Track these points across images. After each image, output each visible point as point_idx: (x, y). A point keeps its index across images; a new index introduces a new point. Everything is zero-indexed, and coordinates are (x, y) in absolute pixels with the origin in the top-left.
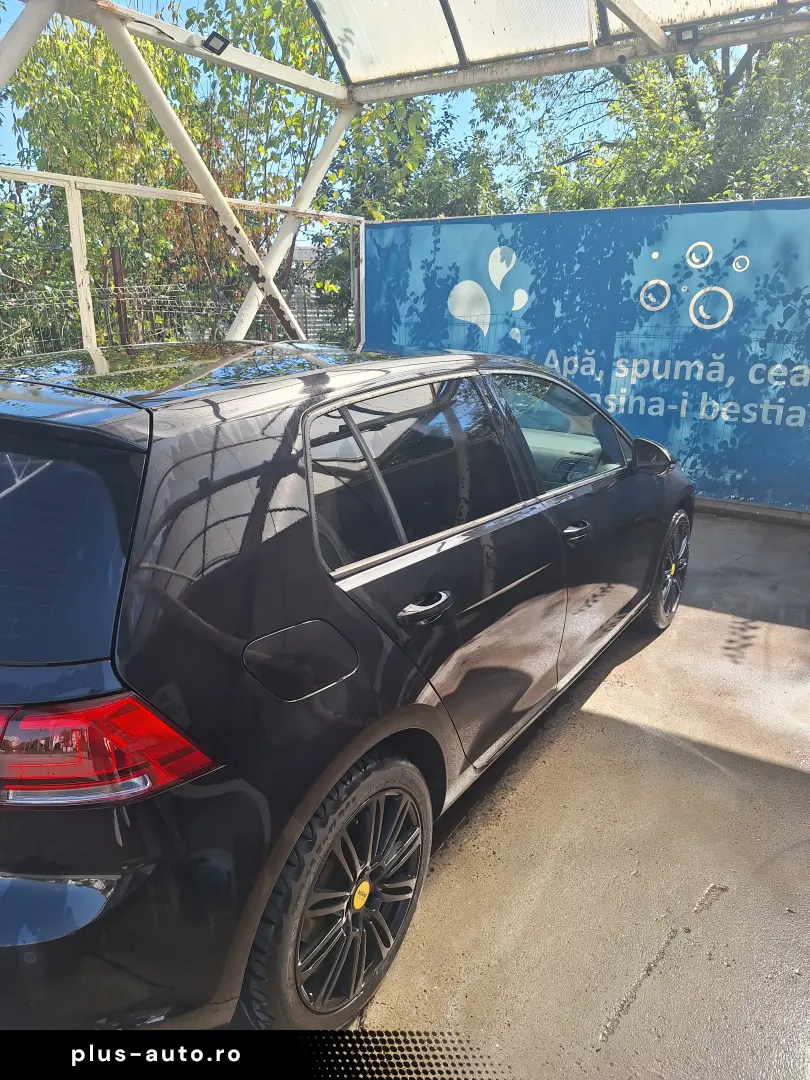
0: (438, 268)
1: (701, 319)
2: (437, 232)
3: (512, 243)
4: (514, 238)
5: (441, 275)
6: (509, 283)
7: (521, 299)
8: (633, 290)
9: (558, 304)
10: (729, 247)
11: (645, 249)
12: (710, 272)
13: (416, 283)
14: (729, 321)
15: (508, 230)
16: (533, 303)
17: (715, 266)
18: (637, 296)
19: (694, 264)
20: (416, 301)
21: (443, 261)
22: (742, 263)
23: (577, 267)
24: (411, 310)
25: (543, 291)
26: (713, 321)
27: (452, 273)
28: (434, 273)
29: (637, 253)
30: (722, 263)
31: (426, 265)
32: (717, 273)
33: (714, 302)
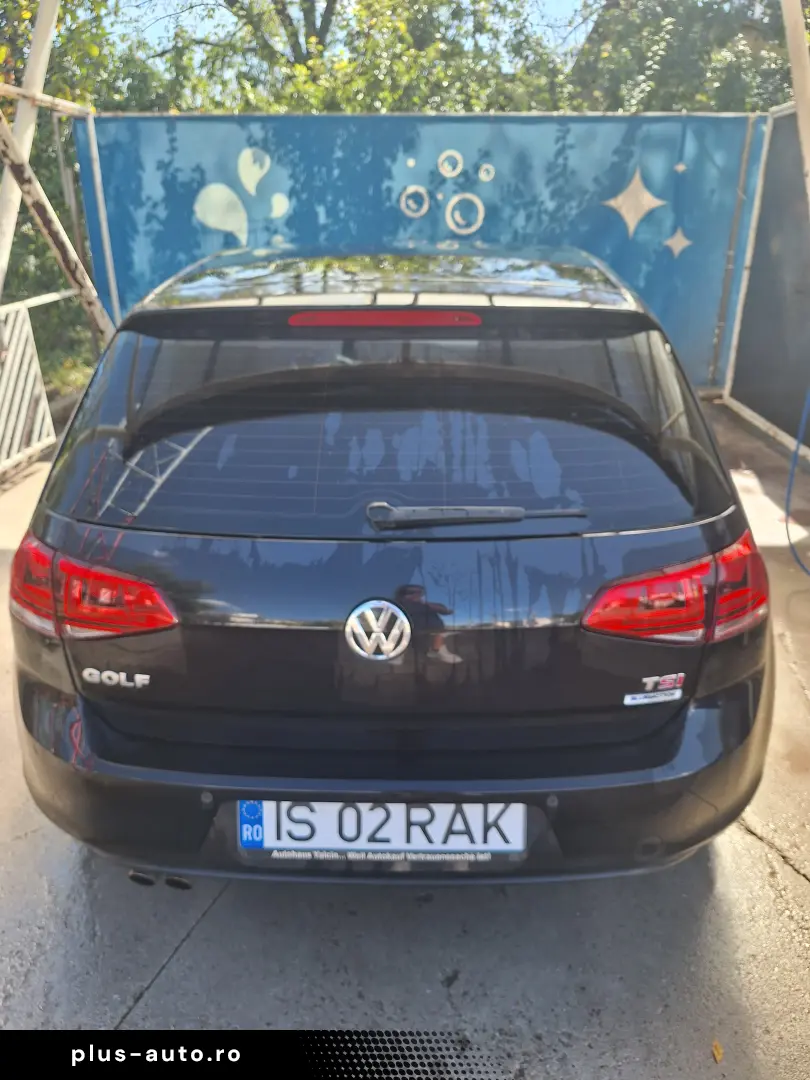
0: (177, 170)
1: (457, 224)
2: (171, 129)
3: (264, 145)
4: (265, 140)
5: (182, 177)
6: (265, 187)
7: (281, 206)
8: (394, 196)
9: (321, 211)
10: (475, 156)
11: (400, 155)
12: (461, 180)
13: (152, 186)
14: (481, 227)
15: (256, 130)
16: (294, 210)
17: (464, 173)
18: (398, 201)
19: (447, 171)
20: (155, 205)
21: (184, 163)
22: (488, 171)
23: (336, 172)
24: (150, 218)
25: (304, 196)
26: (468, 225)
27: (197, 176)
28: (174, 177)
29: (394, 159)
30: (471, 171)
31: (162, 166)
32: (467, 181)
33: (467, 208)
